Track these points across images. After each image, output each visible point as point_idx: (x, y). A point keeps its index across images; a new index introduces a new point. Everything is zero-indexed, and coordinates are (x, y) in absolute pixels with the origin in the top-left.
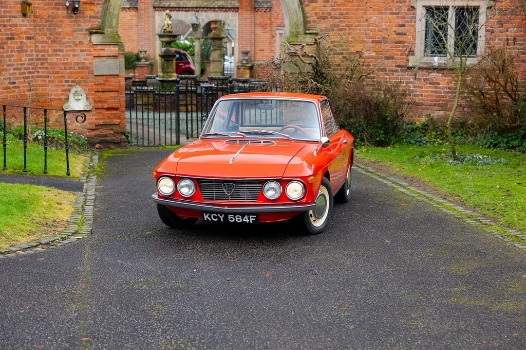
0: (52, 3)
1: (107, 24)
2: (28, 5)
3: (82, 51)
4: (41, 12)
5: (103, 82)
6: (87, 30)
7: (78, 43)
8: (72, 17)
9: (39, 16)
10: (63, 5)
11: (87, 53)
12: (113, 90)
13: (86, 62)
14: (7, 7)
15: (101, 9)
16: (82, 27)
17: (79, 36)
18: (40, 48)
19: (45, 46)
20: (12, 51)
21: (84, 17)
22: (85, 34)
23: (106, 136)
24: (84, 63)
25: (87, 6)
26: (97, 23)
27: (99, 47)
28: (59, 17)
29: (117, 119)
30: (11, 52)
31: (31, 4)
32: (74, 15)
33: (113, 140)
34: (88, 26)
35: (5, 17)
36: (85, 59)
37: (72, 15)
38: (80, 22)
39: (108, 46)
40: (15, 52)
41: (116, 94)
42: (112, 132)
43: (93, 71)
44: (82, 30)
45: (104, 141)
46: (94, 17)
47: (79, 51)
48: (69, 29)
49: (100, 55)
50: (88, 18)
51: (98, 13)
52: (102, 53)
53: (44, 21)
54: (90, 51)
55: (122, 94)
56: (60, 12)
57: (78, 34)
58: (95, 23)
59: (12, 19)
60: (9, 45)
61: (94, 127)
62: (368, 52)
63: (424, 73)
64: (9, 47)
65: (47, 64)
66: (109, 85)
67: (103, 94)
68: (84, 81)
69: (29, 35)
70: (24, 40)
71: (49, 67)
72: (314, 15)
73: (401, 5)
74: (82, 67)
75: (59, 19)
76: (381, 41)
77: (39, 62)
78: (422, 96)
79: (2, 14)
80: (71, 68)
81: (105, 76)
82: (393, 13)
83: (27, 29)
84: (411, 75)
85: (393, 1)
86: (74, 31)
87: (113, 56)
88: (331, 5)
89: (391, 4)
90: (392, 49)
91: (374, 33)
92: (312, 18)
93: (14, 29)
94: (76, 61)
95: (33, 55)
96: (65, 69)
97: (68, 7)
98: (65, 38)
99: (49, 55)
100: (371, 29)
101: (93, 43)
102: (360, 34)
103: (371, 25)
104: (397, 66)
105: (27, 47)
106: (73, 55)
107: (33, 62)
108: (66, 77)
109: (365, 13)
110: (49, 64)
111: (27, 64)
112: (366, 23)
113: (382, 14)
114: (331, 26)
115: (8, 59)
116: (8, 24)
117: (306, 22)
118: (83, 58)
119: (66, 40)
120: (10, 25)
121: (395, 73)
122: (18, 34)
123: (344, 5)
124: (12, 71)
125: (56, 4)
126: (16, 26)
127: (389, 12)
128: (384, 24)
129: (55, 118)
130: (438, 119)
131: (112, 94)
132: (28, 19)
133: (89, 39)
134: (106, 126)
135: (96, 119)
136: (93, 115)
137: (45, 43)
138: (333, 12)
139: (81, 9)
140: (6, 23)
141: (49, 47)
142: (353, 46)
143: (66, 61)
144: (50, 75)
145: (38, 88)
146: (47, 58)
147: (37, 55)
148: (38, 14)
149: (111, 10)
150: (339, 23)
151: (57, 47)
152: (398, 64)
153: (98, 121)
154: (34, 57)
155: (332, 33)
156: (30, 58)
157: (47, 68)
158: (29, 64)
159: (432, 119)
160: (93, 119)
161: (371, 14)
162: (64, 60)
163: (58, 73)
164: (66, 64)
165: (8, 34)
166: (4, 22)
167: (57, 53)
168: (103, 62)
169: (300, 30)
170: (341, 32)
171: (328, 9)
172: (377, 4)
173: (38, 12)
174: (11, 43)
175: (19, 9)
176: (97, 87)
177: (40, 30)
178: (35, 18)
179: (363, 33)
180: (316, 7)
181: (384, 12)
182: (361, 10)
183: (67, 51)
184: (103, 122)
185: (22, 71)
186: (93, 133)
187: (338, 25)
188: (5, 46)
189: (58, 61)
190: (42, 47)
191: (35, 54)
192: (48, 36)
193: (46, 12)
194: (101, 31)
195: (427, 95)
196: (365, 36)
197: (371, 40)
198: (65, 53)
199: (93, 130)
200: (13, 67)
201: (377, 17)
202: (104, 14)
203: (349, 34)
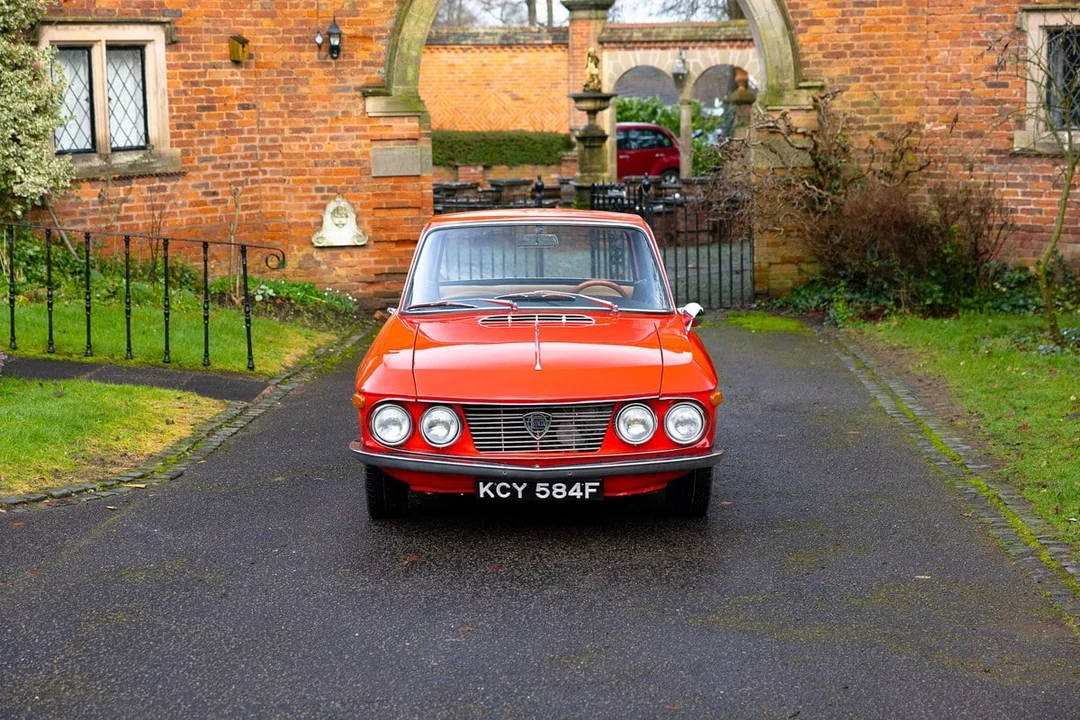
0: (290, 39)
1: (396, 76)
2: (242, 42)
3: (347, 130)
4: (268, 57)
5: (389, 191)
6: (357, 89)
7: (340, 114)
8: (329, 64)
9: (265, 63)
10: (311, 42)
11: (358, 133)
12: (409, 205)
13: (357, 151)
14: (200, 48)
15: (384, 48)
16: (348, 84)
17: (342, 100)
18: (267, 126)
19: (278, 122)
20: (211, 132)
21: (353, 64)
22: (354, 98)
23: (396, 295)
25: (357, 42)
26: (376, 75)
27: (382, 122)
28: (303, 65)
30: (207, 135)
31: (247, 41)
32: (333, 61)
34: (360, 80)
35: (196, 68)
36: (355, 146)
37: (328, 60)
38: (345, 74)
39: (398, 120)
40: (216, 134)
41: (416, 212)
43: (370, 170)
44: (348, 89)
46: (371, 64)
47: (343, 129)
48: (322, 89)
49: (383, 138)
50: (360, 67)
51: (379, 55)
52: (387, 134)
53: (275, 74)
54: (364, 129)
55: (427, 214)
56: (305, 55)
57: (340, 97)
58: (373, 76)
59: (209, 70)
60: (205, 120)
61: (373, 278)
62: (932, 124)
63: (1045, 165)
64: (204, 125)
65: (281, 156)
66: (402, 196)
67: (389, 213)
68: (352, 188)
69: (246, 102)
70: (237, 112)
71: (286, 161)
72: (816, 49)
73: (997, 25)
74: (349, 160)
75: (304, 69)
76: (958, 101)
77: (267, 153)
78: (1040, 212)
79: (190, 61)
80: (326, 163)
81: (393, 179)
82: (980, 43)
83: (242, 89)
84: (1018, 170)
85: (980, 17)
86: (334, 90)
87: (408, 139)
88: (852, 28)
89: (977, 25)
90: (980, 118)
91: (943, 83)
92: (812, 56)
93: (213, 89)
94: (337, 150)
95: (253, 139)
96: (316, 165)
97: (320, 46)
98: (315, 105)
99: (285, 140)
100: (938, 76)
101: (370, 115)
102: (914, 86)
103: (938, 68)
104: (991, 151)
105: (240, 124)
106: (332, 139)
107: (254, 152)
108: (318, 181)
109: (925, 44)
110: (285, 156)
111: (242, 158)
112: (928, 64)
113: (959, 44)
114: (852, 71)
115: (201, 148)
116: (203, 80)
117: (799, 64)
118: (350, 144)
119: (318, 109)
120: (206, 82)
121: (985, 165)
122: (222, 100)
123: (880, 28)
124: (210, 171)
125: (298, 40)
126: (218, 83)
127: (972, 40)
128: (962, 65)
129: (298, 260)
130: (1073, 260)
131: (408, 213)
132: (243, 69)
133: (361, 106)
134: (396, 276)
135: (376, 262)
136: (371, 255)
137: (278, 116)
138: (856, 43)
139: (346, 48)
140: (197, 79)
141: (284, 123)
142: (900, 112)
143: (317, 150)
144: (287, 178)
145: (264, 202)
146: (281, 146)
147: (262, 140)
148: (263, 60)
149: (405, 50)
150: (870, 66)
151: (301, 122)
152: (992, 147)
153: (380, 266)
154: (257, 143)
155: (854, 85)
156: (249, 144)
157: (281, 164)
158: (246, 157)
159: (1060, 261)
160: (369, 263)
161: (937, 45)
162: (313, 148)
163: (302, 173)
164: (317, 155)
165: (201, 100)
166: (193, 76)
167: (300, 135)
168: (389, 151)
169: (786, 81)
170: (874, 84)
171: (847, 37)
172: (949, 24)
173: (264, 56)
174: (208, 117)
175: (224, 52)
176: (377, 200)
177: (267, 90)
178: (256, 67)
179: (921, 84)
180: (820, 34)
181: (963, 40)
182: (916, 37)
183: (319, 130)
184: (389, 269)
185: (231, 170)
186: (371, 290)
187: (868, 70)
188: (196, 124)
189: (303, 151)
190: (271, 123)
191: (258, 137)
192: (283, 101)
193: (279, 57)
194: (384, 90)
195: (1052, 211)
196: (926, 90)
197: (937, 99)
198: (315, 134)
199: (371, 283)
200: (213, 163)
201: (949, 51)
202: (391, 59)
203: (892, 87)
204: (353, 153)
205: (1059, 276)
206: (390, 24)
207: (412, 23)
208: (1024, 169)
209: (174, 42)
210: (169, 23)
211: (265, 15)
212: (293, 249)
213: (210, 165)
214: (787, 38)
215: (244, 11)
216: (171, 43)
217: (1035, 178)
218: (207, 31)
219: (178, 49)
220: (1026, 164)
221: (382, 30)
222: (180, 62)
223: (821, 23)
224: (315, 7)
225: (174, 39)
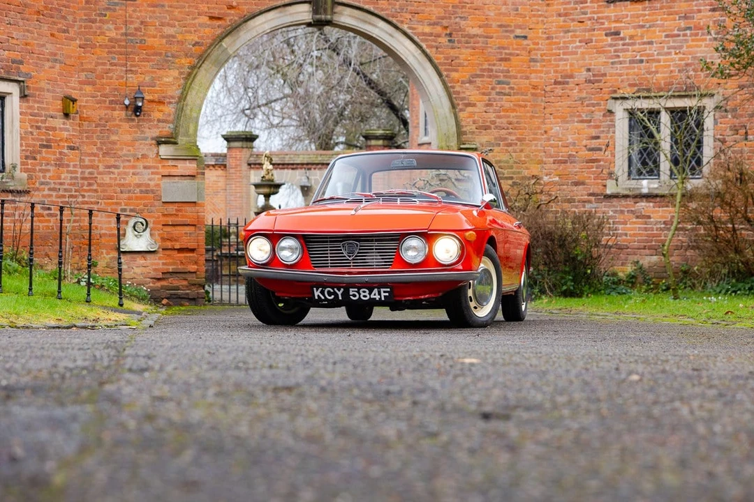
0: (106, 101)
1: (182, 130)
2: (72, 101)
3: (145, 167)
4: (89, 113)
5: (174, 213)
6: (152, 139)
7: (140, 157)
8: (133, 120)
9: (87, 118)
10: (120, 104)
11: (153, 170)
12: (189, 223)
13: (152, 183)
14: (42, 103)
15: (173, 110)
16: (146, 135)
17: (142, 146)
18: (87, 163)
19: (94, 160)
20: (48, 164)
21: (150, 121)
22: (151, 145)
23: (177, 288)
24: (148, 185)
25: (154, 105)
26: (167, 129)
27: (170, 163)
29: (193, 265)
30: (45, 165)
31: (76, 100)
32: (136, 118)
33: (187, 294)
34: (155, 133)
35: (39, 116)
36: (150, 180)
37: (133, 117)
38: (144, 127)
39: (182, 162)
40: (51, 165)
41: (193, 228)
42: (185, 283)
43: (161, 197)
44: (145, 139)
45: (175, 297)
46: (164, 121)
47: (142, 168)
48: (128, 138)
49: (171, 174)
50: (155, 123)
51: (169, 115)
52: (174, 171)
53: (94, 126)
54: (157, 168)
55: (200, 230)
56: (116, 113)
57: (141, 144)
58: (165, 129)
59: (49, 119)
60: (44, 155)
61: (160, 276)
62: (548, 177)
63: (629, 203)
64: (44, 158)
65: (96, 185)
66: (183, 216)
67: (173, 228)
68: (148, 210)
69: (72, 144)
70: (66, 151)
71: (99, 189)
72: (471, 122)
73: (593, 109)
74: (146, 190)
75: (114, 123)
76: (566, 160)
77: (86, 182)
78: (626, 235)
79: (36, 111)
80: (129, 191)
81: (176, 204)
82: (582, 121)
83: (70, 135)
84: (610, 207)
85: (582, 104)
86: (135, 140)
87: (189, 176)
88: (495, 110)
89: (579, 109)
90: (583, 172)
91: (556, 149)
92: (469, 127)
93: (51, 133)
94: (137, 182)
95: (76, 172)
96: (122, 192)
97: (127, 107)
98: (122, 149)
99: (100, 173)
100: (553, 144)
101: (162, 157)
102: (536, 151)
103: (552, 138)
104: (590, 195)
105: (68, 160)
106: (134, 174)
107: (77, 181)
108: (123, 204)
109: (543, 123)
110: (99, 185)
111: (68, 184)
112: (545, 136)
113: (567, 122)
114: (496, 139)
115: (41, 175)
116: (44, 125)
117: (460, 133)
118: (146, 177)
119: (125, 152)
120: (46, 127)
121: (586, 204)
122: (56, 141)
123: (514, 111)
124: (46, 192)
125: (111, 102)
126: (54, 129)
127: (576, 119)
128: (569, 137)
129: (106, 261)
130: (649, 267)
131: (187, 229)
132: (71, 121)
133: (155, 151)
134: (178, 275)
135: (163, 264)
136: (160, 259)
137: (95, 156)
138: (498, 120)
139: (146, 109)
140: (40, 124)
141: (99, 161)
142: (527, 169)
143: (122, 181)
144: (100, 201)
145: (82, 218)
146: (96, 177)
147: (82, 173)
148: (85, 116)
149: (188, 112)
150: (507, 136)
151: (112, 161)
152: (591, 191)
153: (165, 267)
154: (79, 175)
155: (496, 149)
156: (73, 175)
157: (96, 191)
158: (71, 184)
159: (641, 268)
160: (158, 264)
161: (551, 123)
162: (120, 180)
163: (111, 198)
164: (123, 185)
165: (42, 140)
166: (37, 122)
167: (111, 170)
168: (175, 184)
169: (451, 144)
170: (510, 149)
171: (492, 116)
172: (560, 109)
173: (86, 113)
174: (47, 153)
175: (59, 107)
176: (165, 219)
177: (87, 138)
178: (81, 120)
179: (540, 150)
180: (474, 113)
181: (570, 119)
182: (537, 117)
183: (124, 167)
184: (172, 269)
185: (61, 193)
186: (159, 284)
187: (506, 139)
188: (38, 157)
189: (113, 182)
190: (90, 161)
191: (80, 170)
192: (99, 145)
193: (97, 113)
194: (173, 140)
195: (634, 234)
196: (544, 154)
197: (552, 159)
198: (121, 170)
199: (159, 279)
200: (49, 187)
201: (560, 127)
202: (178, 118)
203: (522, 151)
204: (149, 184)
205: (640, 279)
206: (178, 93)
207: (194, 92)
208: (614, 206)
209: (26, 96)
210: (23, 82)
211: (89, 83)
212: (102, 253)
213: (47, 187)
214: (453, 115)
215: (73, 79)
216: (24, 96)
217: (622, 212)
218: (48, 90)
219: (28, 101)
220: (615, 202)
221: (172, 97)
222: (29, 111)
223: (474, 105)
224: (125, 79)
225: (26, 93)
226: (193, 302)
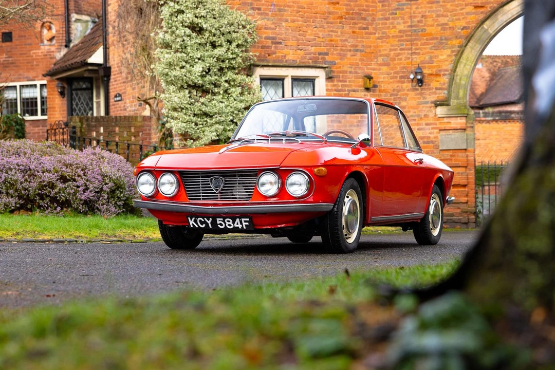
0: (397, 77)
1: (453, 95)
2: (368, 78)
3: (427, 124)
4: (385, 86)
5: (449, 157)
6: (432, 102)
7: (423, 116)
8: (417, 89)
9: (384, 90)
10: (408, 78)
11: (432, 126)
12: (460, 165)
13: (432, 136)
14: (346, 81)
15: (447, 80)
16: (427, 100)
17: (424, 109)
18: (385, 124)
19: (390, 121)
20: (351, 126)
21: (430, 89)
22: (431, 107)
23: (452, 215)
24: (429, 137)
25: (433, 77)
26: (442, 95)
27: (446, 120)
28: (404, 90)
29: (464, 197)
30: (349, 127)
31: (372, 78)
32: (419, 88)
33: (460, 219)
34: (434, 98)
35: (342, 91)
36: (430, 133)
37: (417, 87)
38: (425, 94)
39: (454, 119)
40: (354, 126)
41: (464, 169)
42: (459, 211)
43: (439, 146)
44: (427, 103)
45: (450, 221)
46: (440, 89)
47: (424, 124)
48: (413, 103)
49: (446, 128)
50: (434, 90)
51: (444, 84)
52: (448, 126)
53: (389, 95)
54: (436, 124)
55: (471, 170)
56: (405, 85)
57: (423, 107)
58: (440, 95)
59: (351, 93)
66: (456, 160)
74: (427, 141)
75: (404, 92)
79: (340, 88)
81: (451, 151)
86: (419, 104)
87: (460, 129)
94: (421, 135)
97: (412, 80)
98: (409, 112)
101: (439, 116)
106: (418, 129)
118: (428, 132)
119: (411, 114)
125: (401, 77)
131: (459, 170)
132: (371, 93)
133: (434, 112)
139: (427, 81)
148: (382, 88)
149: (458, 81)
168: (449, 136)
173: (383, 87)
175: (360, 84)
178: (379, 92)
193: (391, 86)
194: (446, 103)
202: (450, 85)
206: (450, 67)
207: (462, 66)
209: (330, 78)
210: (327, 67)
211: (384, 65)
215: (373, 62)
216: (329, 78)
218: (350, 72)
219: (333, 81)
221: (446, 70)
222: (334, 88)
224: (410, 60)
225: (330, 76)
226: (465, 226)
